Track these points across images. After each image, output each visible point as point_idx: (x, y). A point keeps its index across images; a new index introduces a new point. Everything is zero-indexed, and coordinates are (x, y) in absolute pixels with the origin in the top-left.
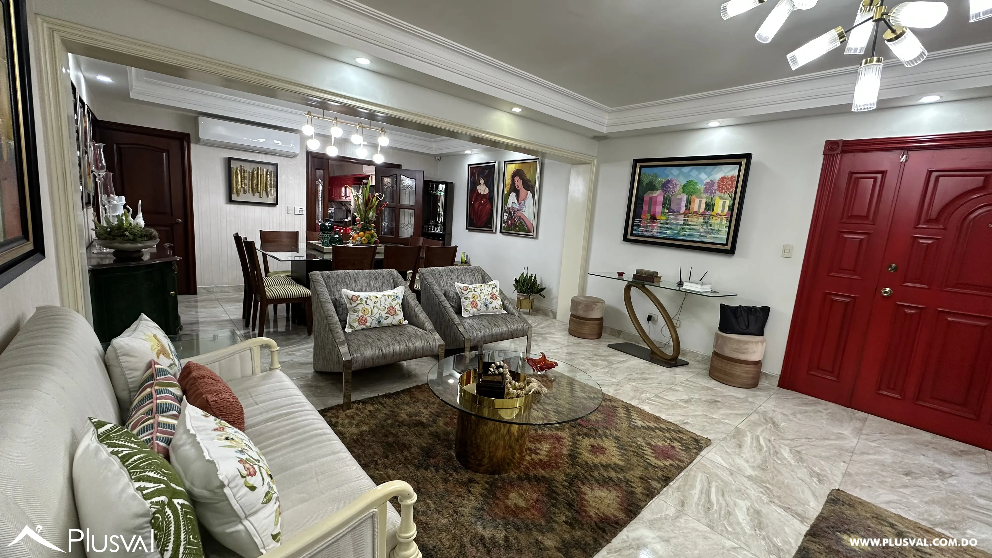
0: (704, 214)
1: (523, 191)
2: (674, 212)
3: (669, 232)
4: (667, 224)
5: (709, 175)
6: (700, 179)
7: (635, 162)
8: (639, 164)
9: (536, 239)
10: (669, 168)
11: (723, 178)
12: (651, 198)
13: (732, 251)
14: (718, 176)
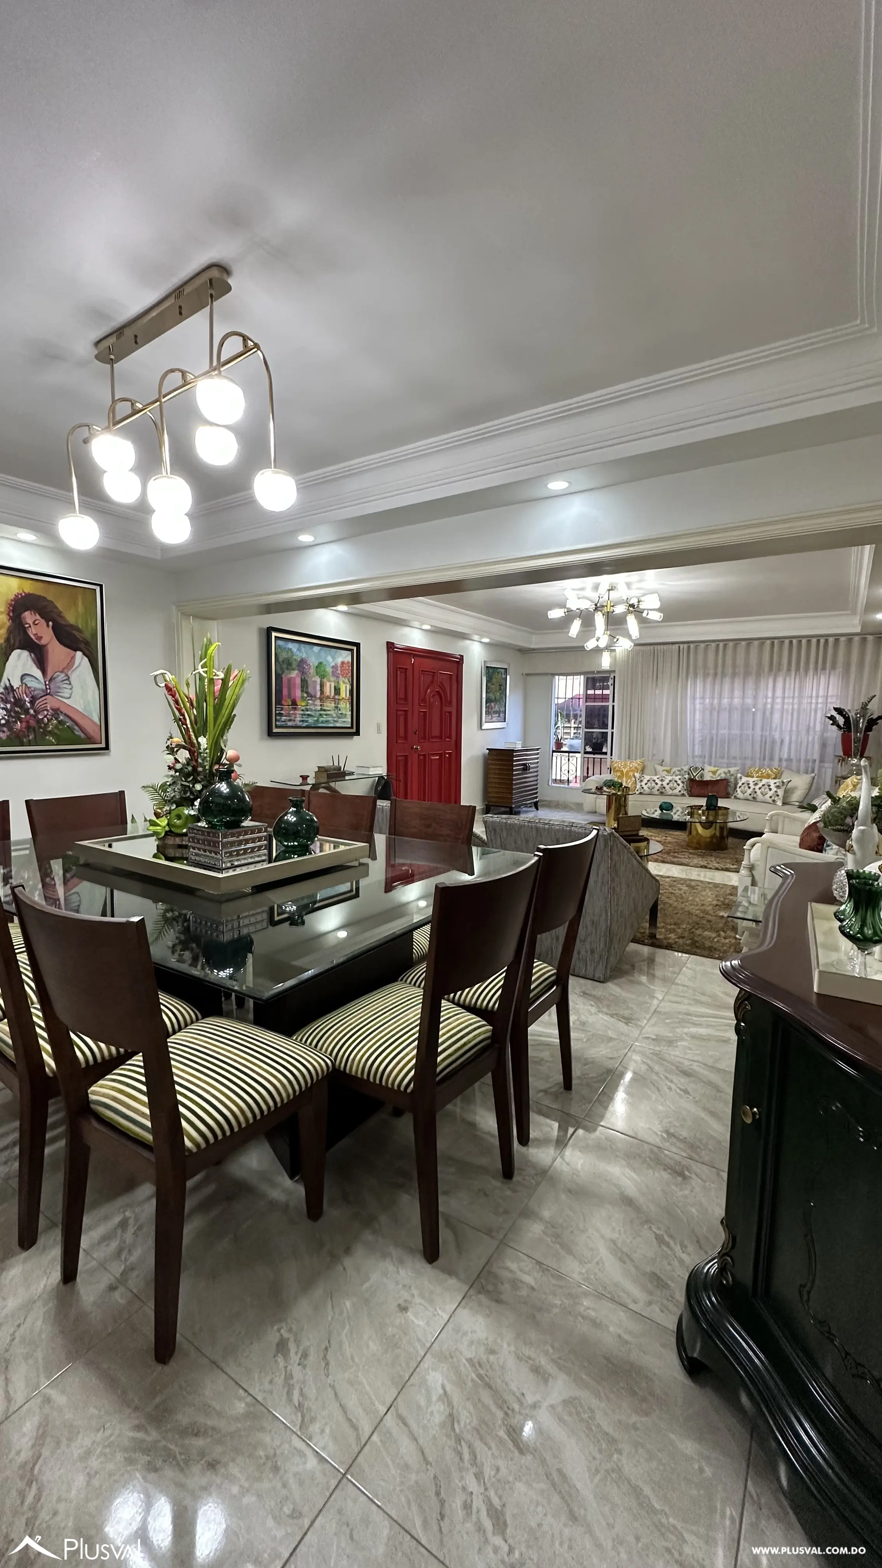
0: (334, 698)
1: (57, 651)
2: (311, 696)
3: (310, 720)
4: (307, 711)
5: (334, 658)
6: (327, 661)
7: (270, 630)
8: (274, 634)
9: (108, 754)
10: (302, 645)
11: (343, 663)
12: (289, 680)
13: (357, 733)
14: (339, 660)
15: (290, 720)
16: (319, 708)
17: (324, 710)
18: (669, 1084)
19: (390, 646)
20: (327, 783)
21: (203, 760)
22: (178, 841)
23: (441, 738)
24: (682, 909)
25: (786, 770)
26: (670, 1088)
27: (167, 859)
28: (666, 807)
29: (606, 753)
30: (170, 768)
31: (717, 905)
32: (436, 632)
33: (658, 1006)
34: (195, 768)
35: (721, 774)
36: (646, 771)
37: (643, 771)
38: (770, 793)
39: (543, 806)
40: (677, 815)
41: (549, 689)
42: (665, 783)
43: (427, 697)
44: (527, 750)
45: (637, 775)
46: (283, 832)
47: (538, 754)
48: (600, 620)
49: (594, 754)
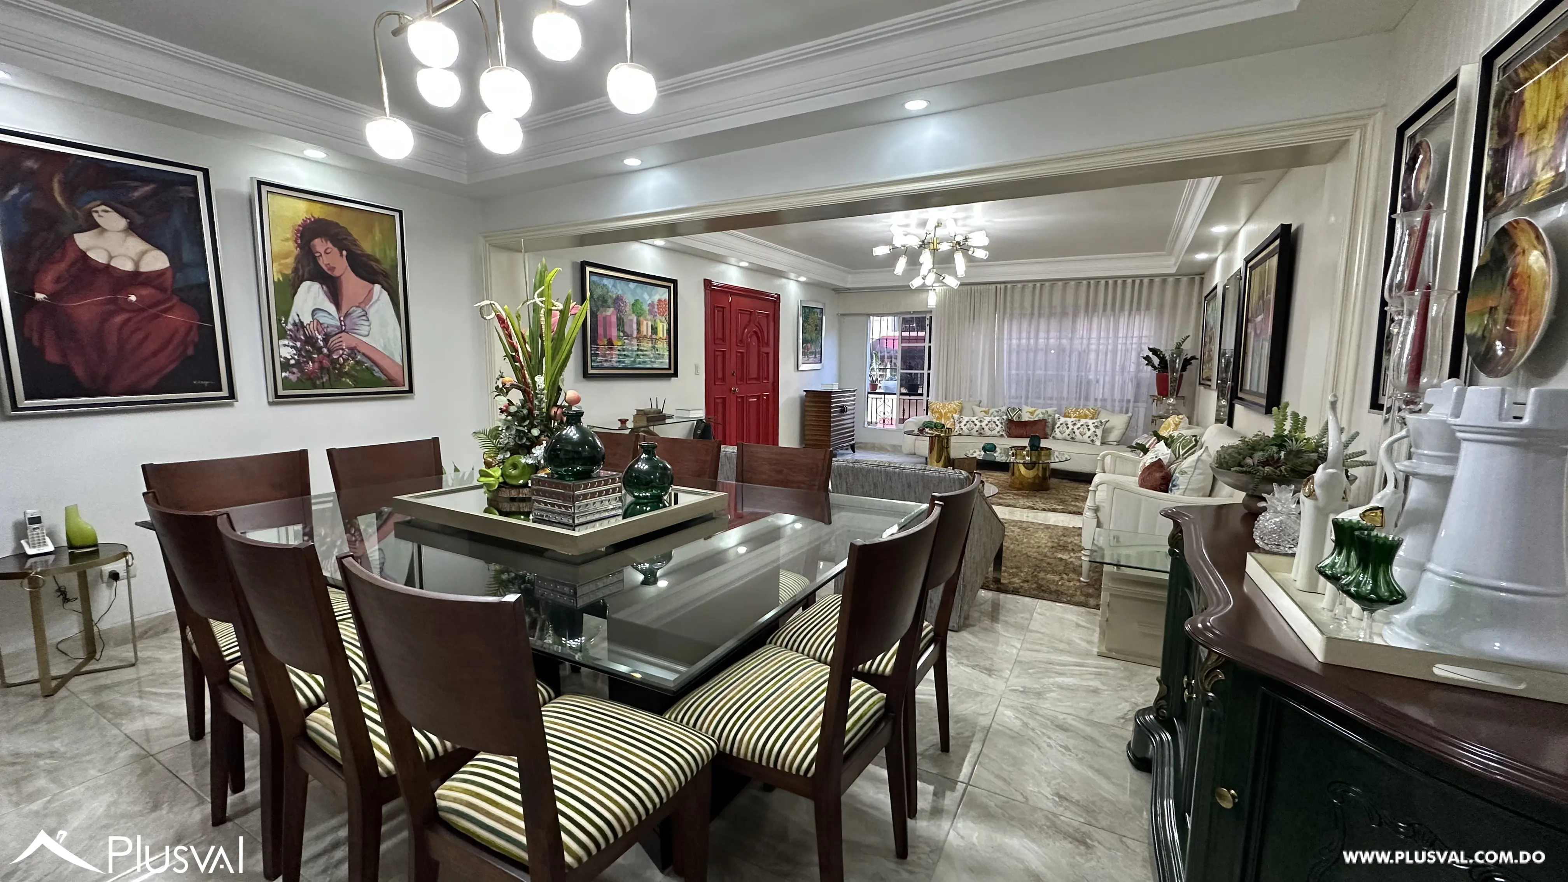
0: (651, 338)
1: (352, 283)
2: (628, 336)
5: (650, 296)
6: (644, 298)
7: (584, 264)
8: (588, 269)
9: (412, 398)
10: (618, 281)
11: (660, 301)
12: (605, 318)
13: (675, 374)
14: (656, 298)
15: (606, 361)
16: (635, 348)
17: (641, 350)
18: (1048, 741)
19: (708, 283)
20: (647, 427)
21: (540, 402)
22: (514, 493)
23: (757, 379)
24: (1019, 551)
25: (1103, 411)
26: (1050, 746)
27: (501, 514)
28: (990, 448)
29: (922, 395)
30: (502, 411)
31: (1052, 547)
32: (755, 270)
33: (1018, 656)
34: (530, 411)
35: (1039, 415)
36: (963, 412)
37: (961, 413)
38: (1089, 433)
39: (860, 448)
40: (999, 456)
41: (865, 329)
42: (984, 424)
43: (744, 337)
44: (844, 392)
45: (956, 416)
46: (632, 481)
47: (854, 396)
48: (926, 258)
49: (910, 395)
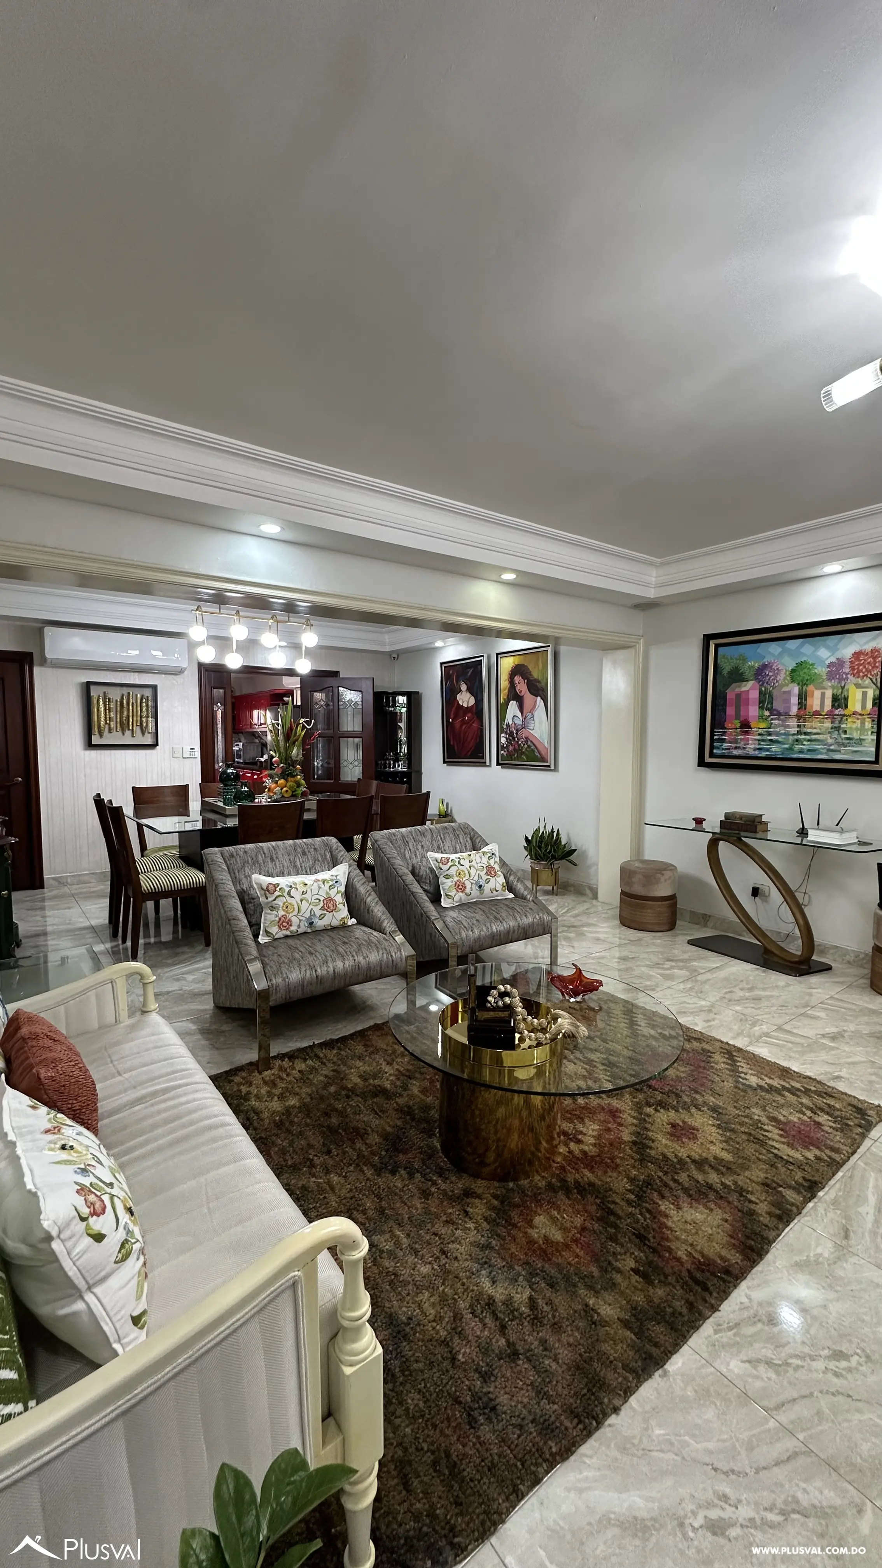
1: (528, 698)
2: (779, 714)
5: (834, 651)
6: (817, 658)
7: (706, 639)
8: (713, 642)
10: (764, 644)
11: (859, 654)
12: (738, 695)
14: (849, 651)
